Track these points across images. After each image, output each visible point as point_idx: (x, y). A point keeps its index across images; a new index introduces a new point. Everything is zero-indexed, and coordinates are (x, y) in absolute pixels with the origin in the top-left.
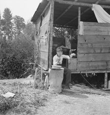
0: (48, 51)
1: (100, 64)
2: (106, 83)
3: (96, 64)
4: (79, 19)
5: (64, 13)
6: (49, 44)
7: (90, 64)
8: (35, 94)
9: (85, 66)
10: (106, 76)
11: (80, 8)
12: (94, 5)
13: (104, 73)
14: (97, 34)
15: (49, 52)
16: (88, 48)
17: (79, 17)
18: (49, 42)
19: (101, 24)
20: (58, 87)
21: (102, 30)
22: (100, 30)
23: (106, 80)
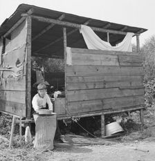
0: (25, 89)
1: (94, 103)
2: (103, 129)
3: (89, 104)
4: (65, 44)
5: (40, 35)
6: (27, 79)
7: (83, 105)
8: (20, 156)
9: (76, 108)
10: (103, 118)
11: (65, 29)
12: (82, 26)
13: (100, 116)
14: (89, 64)
15: (26, 91)
16: (79, 82)
17: (65, 41)
18: (26, 76)
19: (93, 52)
20: (50, 140)
21: (94, 58)
22: (91, 58)
23: (103, 124)
